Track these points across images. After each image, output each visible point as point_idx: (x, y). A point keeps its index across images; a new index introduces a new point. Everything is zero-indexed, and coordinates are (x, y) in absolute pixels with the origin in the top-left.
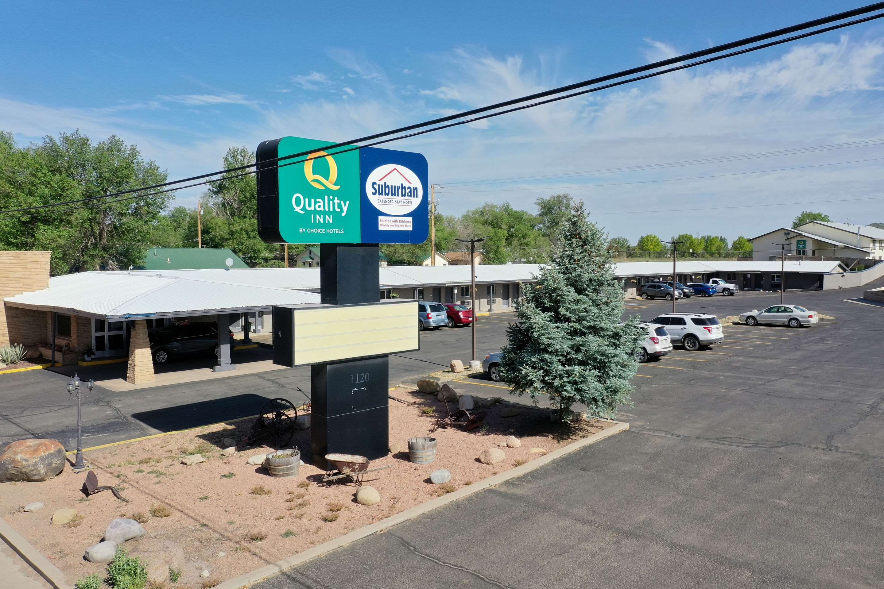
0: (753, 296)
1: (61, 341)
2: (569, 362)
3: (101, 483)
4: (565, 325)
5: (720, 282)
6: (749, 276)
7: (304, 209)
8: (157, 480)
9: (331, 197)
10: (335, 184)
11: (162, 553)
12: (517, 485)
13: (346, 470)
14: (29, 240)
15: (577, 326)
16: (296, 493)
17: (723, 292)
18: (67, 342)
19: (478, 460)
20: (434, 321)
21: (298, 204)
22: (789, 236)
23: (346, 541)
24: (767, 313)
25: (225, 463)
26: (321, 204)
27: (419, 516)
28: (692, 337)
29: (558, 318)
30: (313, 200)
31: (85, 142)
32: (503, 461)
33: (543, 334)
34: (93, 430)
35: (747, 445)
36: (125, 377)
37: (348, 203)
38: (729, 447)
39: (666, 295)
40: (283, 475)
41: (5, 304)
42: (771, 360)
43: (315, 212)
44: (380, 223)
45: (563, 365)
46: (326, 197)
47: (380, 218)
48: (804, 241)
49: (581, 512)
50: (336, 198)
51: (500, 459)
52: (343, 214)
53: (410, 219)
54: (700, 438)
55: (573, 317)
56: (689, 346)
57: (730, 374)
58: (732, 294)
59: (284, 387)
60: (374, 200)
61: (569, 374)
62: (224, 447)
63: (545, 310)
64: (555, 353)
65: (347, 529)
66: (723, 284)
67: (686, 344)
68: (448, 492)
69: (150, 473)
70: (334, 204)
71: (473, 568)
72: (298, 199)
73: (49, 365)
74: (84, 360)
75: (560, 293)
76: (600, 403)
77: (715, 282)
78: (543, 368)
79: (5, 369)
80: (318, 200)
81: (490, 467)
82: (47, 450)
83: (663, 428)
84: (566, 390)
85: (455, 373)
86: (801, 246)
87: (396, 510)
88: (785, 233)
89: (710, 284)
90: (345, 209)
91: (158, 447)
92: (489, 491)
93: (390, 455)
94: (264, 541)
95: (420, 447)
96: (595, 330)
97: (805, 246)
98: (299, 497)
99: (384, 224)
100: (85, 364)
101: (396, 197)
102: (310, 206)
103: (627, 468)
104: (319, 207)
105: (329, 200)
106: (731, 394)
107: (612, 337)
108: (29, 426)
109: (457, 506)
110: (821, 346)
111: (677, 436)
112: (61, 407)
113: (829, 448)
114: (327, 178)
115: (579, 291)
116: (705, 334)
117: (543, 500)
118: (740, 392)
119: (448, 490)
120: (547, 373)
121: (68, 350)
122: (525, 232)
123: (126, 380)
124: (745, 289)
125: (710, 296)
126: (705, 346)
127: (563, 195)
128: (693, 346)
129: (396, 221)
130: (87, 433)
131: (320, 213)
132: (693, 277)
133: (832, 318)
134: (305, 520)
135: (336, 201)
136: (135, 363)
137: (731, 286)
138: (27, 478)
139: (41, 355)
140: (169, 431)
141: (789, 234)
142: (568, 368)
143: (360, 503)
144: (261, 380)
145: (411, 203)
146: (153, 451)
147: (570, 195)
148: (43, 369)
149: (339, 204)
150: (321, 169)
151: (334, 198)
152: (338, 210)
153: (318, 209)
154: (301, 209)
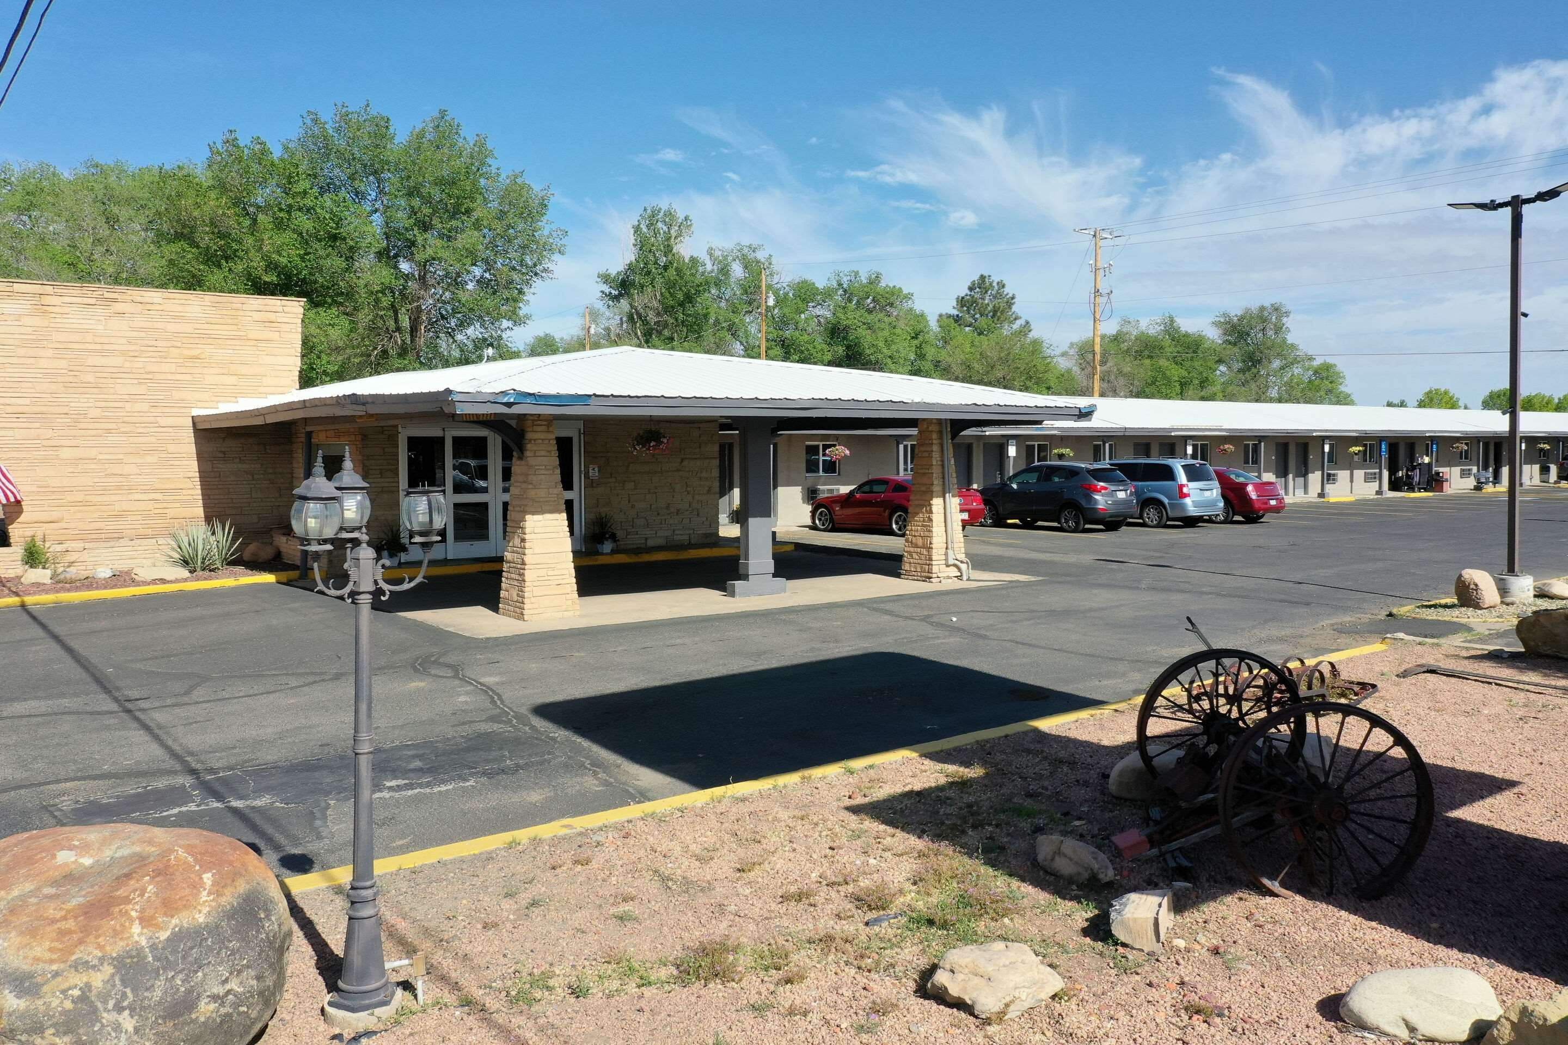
20: (1196, 504)
34: (417, 764)
36: (492, 602)
41: (194, 424)
73: (294, 574)
79: (185, 580)
82: (169, 907)
108: (192, 740)
112: (311, 679)
122: (1205, 375)
123: (497, 608)
127: (1272, 305)
130: (395, 774)
136: (526, 559)
139: (279, 555)
144: (887, 617)
146: (708, 888)
147: (1289, 307)
148: (278, 582)
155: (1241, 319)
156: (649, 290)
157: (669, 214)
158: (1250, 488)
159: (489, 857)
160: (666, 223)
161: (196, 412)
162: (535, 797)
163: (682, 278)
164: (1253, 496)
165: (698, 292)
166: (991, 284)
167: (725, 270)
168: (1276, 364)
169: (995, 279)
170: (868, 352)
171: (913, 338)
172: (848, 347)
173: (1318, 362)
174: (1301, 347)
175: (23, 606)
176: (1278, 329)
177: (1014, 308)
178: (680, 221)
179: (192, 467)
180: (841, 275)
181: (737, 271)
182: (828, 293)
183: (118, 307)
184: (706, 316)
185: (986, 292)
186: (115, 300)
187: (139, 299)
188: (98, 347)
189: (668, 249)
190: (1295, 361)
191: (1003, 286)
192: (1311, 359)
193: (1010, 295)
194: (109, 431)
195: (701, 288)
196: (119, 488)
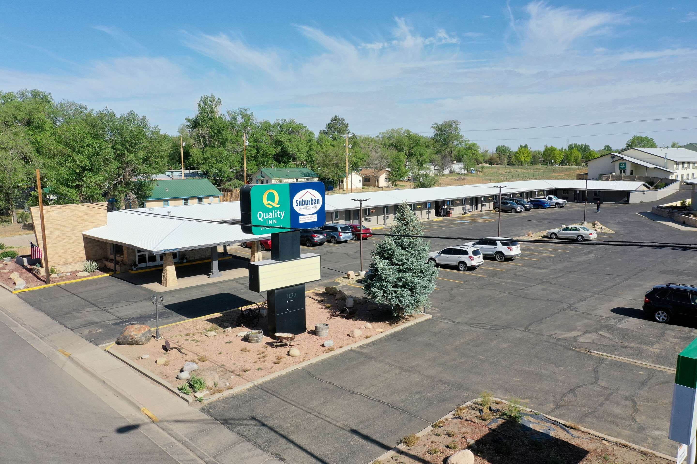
0: (577, 209)
1: (119, 258)
2: (396, 286)
3: (172, 345)
4: (395, 267)
5: (554, 198)
6: (578, 192)
7: (263, 218)
8: (196, 344)
9: (276, 211)
10: (278, 204)
11: (210, 376)
12: (365, 347)
13: (284, 341)
14: (81, 183)
15: (401, 267)
16: (261, 351)
17: (555, 206)
18: (122, 259)
19: (348, 335)
20: (344, 238)
22: (615, 159)
23: (284, 372)
24: (564, 231)
25: (227, 336)
26: (271, 215)
27: (317, 362)
28: (500, 253)
29: (393, 264)
30: (267, 214)
32: (360, 336)
33: (383, 273)
35: (486, 328)
36: (160, 282)
37: (284, 212)
38: (476, 329)
39: (512, 210)
40: (255, 342)
41: (83, 235)
42: (543, 270)
43: (268, 219)
44: (300, 220)
45: (393, 287)
46: (273, 211)
47: (300, 217)
48: (625, 164)
49: (389, 361)
50: (278, 211)
51: (359, 335)
52: (282, 218)
53: (316, 215)
54: (466, 323)
55: (399, 263)
56: (499, 259)
57: (509, 281)
58: (561, 207)
60: (297, 209)
61: (396, 292)
62: (224, 327)
63: (385, 259)
64: (388, 282)
65: (284, 368)
66: (556, 200)
67: (497, 258)
68: (331, 351)
69: (192, 340)
70: (277, 214)
71: (336, 383)
72: (260, 214)
73: (113, 273)
74: (132, 270)
75: (393, 251)
76: (411, 307)
77: (550, 198)
78: (383, 289)
79: (89, 276)
80: (269, 213)
81: (354, 339)
82: (144, 330)
83: (449, 318)
84: (393, 301)
85: (349, 279)
86: (622, 167)
87: (307, 359)
88: (611, 157)
89: (547, 199)
90: (283, 215)
91: (192, 327)
92: (351, 350)
93: (307, 331)
94: (249, 372)
95: (321, 329)
96: (410, 270)
97: (625, 167)
98: (263, 353)
99: (302, 220)
100: (133, 272)
101: (308, 205)
102: (266, 217)
103: (420, 339)
104: (270, 216)
105: (275, 212)
106: (501, 295)
107: (419, 272)
109: (335, 357)
110: (584, 258)
111: (454, 322)
112: (132, 303)
113: (527, 329)
114: (274, 202)
115: (404, 248)
116: (508, 252)
117: (374, 355)
118: (506, 294)
119: (331, 350)
120: (385, 292)
121: (123, 264)
122: (421, 152)
123: (161, 284)
124: (576, 201)
125: (546, 208)
126: (509, 259)
127: (453, 121)
128: (501, 259)
129: (308, 217)
130: (152, 318)
131: (270, 219)
132: (537, 193)
133: (613, 232)
134: (266, 363)
135: (278, 212)
136: (167, 275)
137: (561, 201)
138: (136, 343)
139: (105, 266)
140: (194, 318)
141: (614, 157)
142: (395, 289)
143: (291, 356)
144: (237, 284)
145: (316, 207)
146: (189, 329)
147: (459, 121)
148: (110, 276)
149: (280, 214)
150: (271, 198)
151: (277, 211)
152: (279, 216)
153: (270, 217)
154: (262, 219)
155: (442, 125)
156: (206, 128)
157: (212, 97)
159: (167, 327)
160: (211, 101)
161: (84, 233)
162: (171, 320)
163: (217, 125)
165: (223, 130)
167: (234, 118)
168: (455, 143)
169: (341, 117)
170: (289, 150)
171: (308, 142)
172: (282, 148)
173: (470, 143)
174: (465, 136)
175: (57, 285)
176: (456, 129)
177: (348, 128)
178: (216, 100)
179: (83, 245)
180: (279, 120)
181: (240, 120)
182: (274, 127)
183: (65, 210)
184: (227, 139)
185: (338, 122)
186: (64, 208)
187: (69, 207)
188: (60, 220)
189: (212, 112)
190: (462, 142)
191: (344, 120)
192: (469, 141)
194: (64, 239)
195: (224, 129)
196: (66, 252)
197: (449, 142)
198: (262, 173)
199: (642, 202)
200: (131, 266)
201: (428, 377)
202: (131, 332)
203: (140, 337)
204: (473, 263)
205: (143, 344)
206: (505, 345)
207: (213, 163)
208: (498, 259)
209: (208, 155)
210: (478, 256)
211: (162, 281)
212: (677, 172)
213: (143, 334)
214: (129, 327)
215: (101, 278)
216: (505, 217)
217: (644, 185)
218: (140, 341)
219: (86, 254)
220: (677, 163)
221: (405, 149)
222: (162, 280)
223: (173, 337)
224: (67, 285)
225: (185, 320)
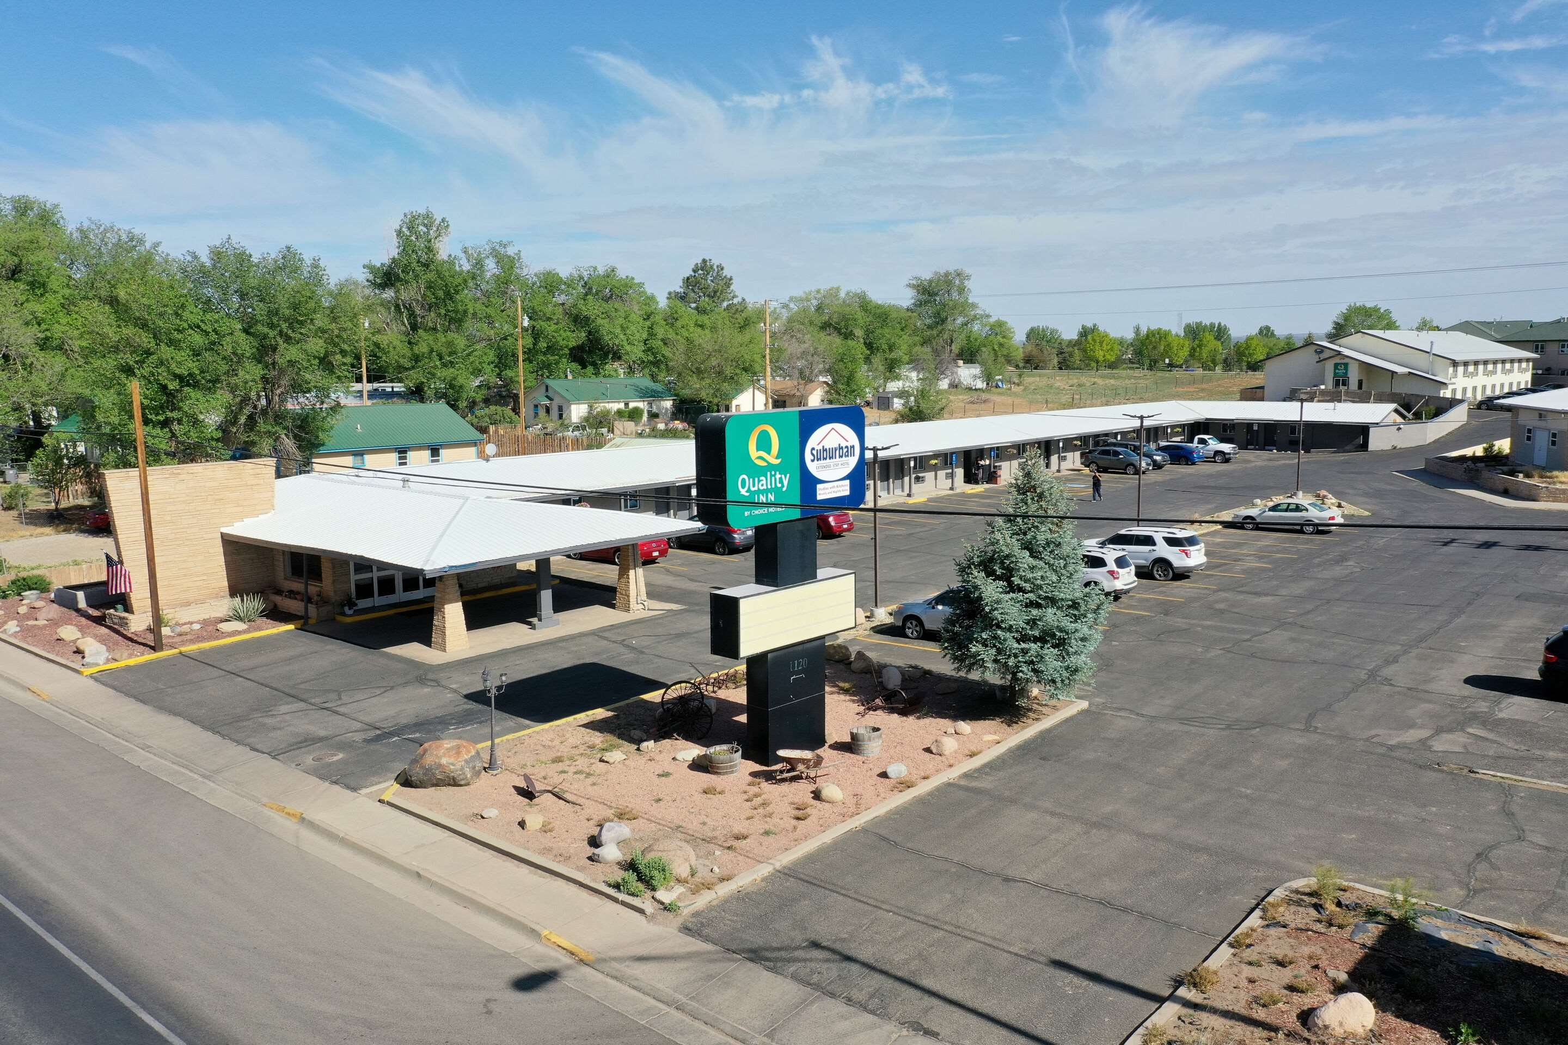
0: (1260, 463)
1: (313, 590)
2: (1024, 638)
3: (539, 786)
4: (1020, 596)
5: (1210, 441)
6: (1255, 428)
7: (749, 490)
8: (590, 781)
9: (773, 473)
10: (777, 458)
11: (679, 852)
12: (976, 777)
13: (801, 767)
15: (1031, 596)
16: (751, 793)
17: (1214, 457)
18: (318, 589)
19: (928, 750)
21: (743, 487)
22: (1323, 356)
23: (828, 837)
24: (1271, 513)
25: (650, 760)
26: (764, 482)
27: (887, 813)
28: (1163, 563)
29: (1012, 588)
30: (756, 479)
31: (243, 258)
32: (956, 752)
33: (996, 609)
34: (454, 721)
35: (1220, 726)
36: (427, 641)
37: (788, 475)
38: (1200, 729)
39: (1126, 467)
40: (726, 773)
41: (222, 536)
42: (1265, 598)
43: (759, 492)
44: (818, 492)
45: (1018, 641)
46: (769, 473)
47: (819, 486)
48: (1346, 365)
49: (1048, 805)
50: (778, 473)
51: (953, 749)
52: (784, 489)
53: (847, 482)
54: (1168, 718)
55: (1027, 586)
56: (1160, 575)
57: (1209, 623)
58: (1227, 461)
59: (642, 653)
60: (813, 467)
61: (1025, 652)
62: (635, 741)
63: (998, 578)
64: (1010, 629)
65: (824, 828)
66: (1214, 445)
67: (1155, 572)
68: (909, 787)
69: (576, 773)
70: (775, 479)
71: (957, 859)
72: (743, 481)
73: (303, 622)
74: (344, 614)
75: (1014, 559)
76: (1059, 685)
77: (1202, 441)
78: (995, 646)
80: (761, 478)
81: (943, 758)
82: (467, 752)
83: (1127, 706)
84: (1021, 671)
86: (1341, 371)
87: (863, 807)
88: (1316, 351)
89: (1195, 444)
90: (786, 483)
91: (557, 742)
92: (949, 784)
93: (827, 745)
94: (748, 840)
95: (866, 738)
96: (1053, 601)
97: (1346, 373)
98: (756, 796)
99: (823, 493)
100: (349, 620)
101: (834, 460)
102: (754, 486)
103: (1090, 756)
104: (762, 485)
105: (771, 476)
106: (1209, 655)
107: (1069, 607)
108: (368, 719)
109: (921, 801)
110: (1338, 571)
111: (1142, 715)
113: (1308, 727)
114: (769, 453)
115: (1034, 554)
116: (1182, 559)
117: (1007, 793)
118: (1220, 652)
119: (906, 785)
120: (999, 651)
121: (323, 601)
123: (430, 646)
124: (1249, 447)
125: (1194, 464)
126: (1181, 575)
127: (955, 271)
128: (1165, 575)
129: (834, 487)
131: (763, 492)
132: (1169, 430)
133: (1367, 513)
134: (776, 820)
135: (778, 476)
136: (443, 624)
137: (1226, 447)
138: (454, 783)
139: (275, 606)
140: (549, 721)
141: (1322, 352)
142: (1023, 645)
143: (824, 801)
144: (606, 642)
145: (848, 464)
146: (554, 747)
147: (968, 271)
148: (297, 629)
149: (781, 479)
150: (764, 444)
151: (775, 474)
152: (779, 485)
153: (761, 488)
154: (747, 492)
155: (930, 281)
156: (415, 285)
157: (428, 216)
158: (831, 519)
160: (425, 225)
161: (225, 530)
163: (442, 279)
164: (833, 524)
165: (457, 292)
166: (712, 267)
167: (479, 264)
168: (960, 320)
169: (716, 262)
171: (644, 319)
172: (590, 333)
173: (992, 320)
174: (980, 305)
175: (181, 653)
176: (961, 290)
177: (732, 287)
178: (437, 222)
179: (221, 560)
180: (581, 269)
181: (491, 267)
182: (570, 284)
183: (181, 477)
184: (465, 312)
185: (708, 274)
186: (179, 474)
187: (192, 471)
188: (172, 500)
189: (430, 249)
190: (975, 318)
191: (722, 269)
192: (988, 316)
193: (729, 277)
194: (179, 545)
195: (460, 288)
196: (185, 575)
197: (947, 318)
198: (547, 390)
199: (1395, 448)
200: (343, 605)
201: (1154, 837)
202: (440, 758)
203: (462, 769)
204: (1119, 585)
205: (468, 784)
206: (1284, 764)
207: (435, 367)
208: (1158, 577)
209: (422, 348)
210: (1127, 570)
211: (433, 639)
212: (1454, 384)
213: (466, 761)
214: (430, 746)
215: (278, 634)
216: (1118, 482)
217: (1396, 411)
218: (461, 777)
219: (228, 580)
220: (1455, 364)
221: (856, 334)
222: (431, 637)
223: (525, 765)
224: (203, 652)
225: (528, 727)
